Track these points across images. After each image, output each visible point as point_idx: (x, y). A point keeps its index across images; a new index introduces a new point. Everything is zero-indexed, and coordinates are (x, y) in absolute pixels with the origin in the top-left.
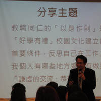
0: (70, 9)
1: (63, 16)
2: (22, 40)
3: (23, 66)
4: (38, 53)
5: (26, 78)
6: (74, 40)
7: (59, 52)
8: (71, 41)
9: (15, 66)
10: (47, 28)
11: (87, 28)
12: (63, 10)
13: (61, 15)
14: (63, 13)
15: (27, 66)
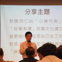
0: (45, 10)
1: (40, 14)
2: (15, 29)
3: (16, 44)
5: (18, 51)
6: (47, 28)
7: (38, 36)
8: (46, 29)
10: (31, 21)
11: (55, 21)
12: (41, 10)
14: (40, 12)
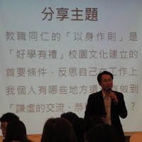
0: (88, 10)
1: (77, 20)
2: (20, 54)
3: (22, 90)
4: (42, 71)
5: (26, 107)
6: (93, 53)
7: (73, 71)
8: (89, 55)
9: (10, 90)
10: (55, 36)
11: (111, 36)
12: (77, 11)
13: (75, 17)
14: (77, 15)
15: (28, 90)
